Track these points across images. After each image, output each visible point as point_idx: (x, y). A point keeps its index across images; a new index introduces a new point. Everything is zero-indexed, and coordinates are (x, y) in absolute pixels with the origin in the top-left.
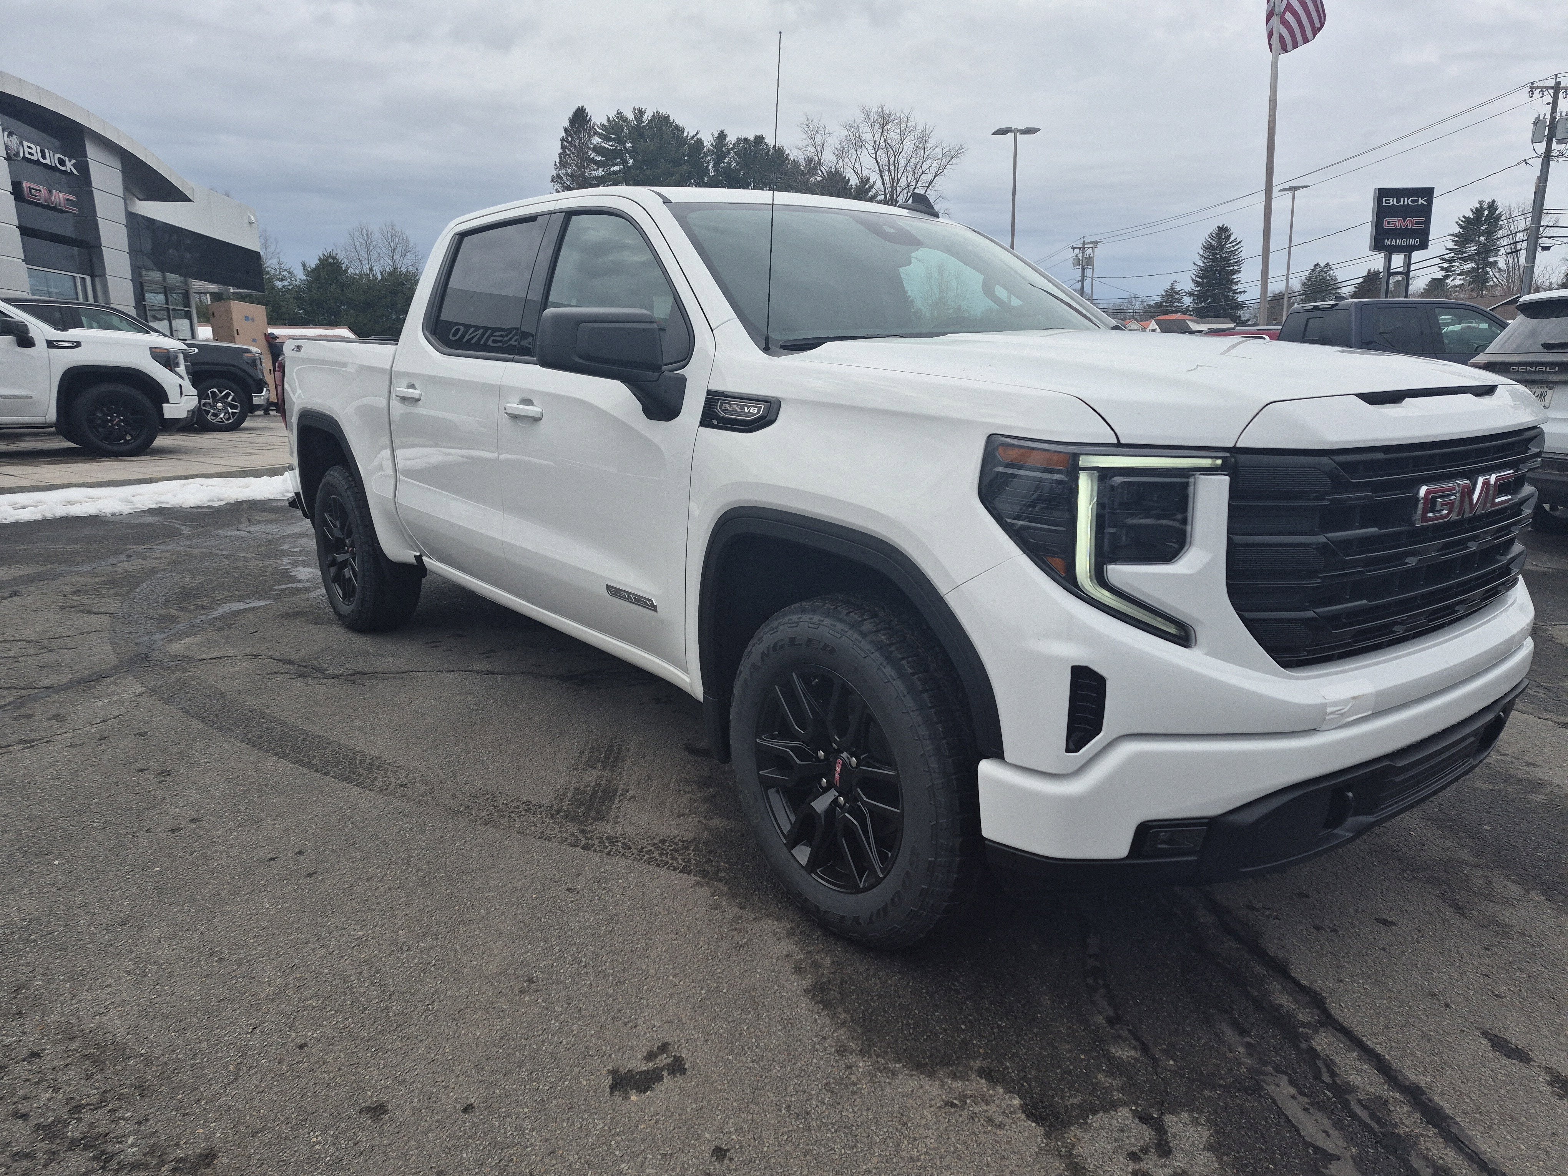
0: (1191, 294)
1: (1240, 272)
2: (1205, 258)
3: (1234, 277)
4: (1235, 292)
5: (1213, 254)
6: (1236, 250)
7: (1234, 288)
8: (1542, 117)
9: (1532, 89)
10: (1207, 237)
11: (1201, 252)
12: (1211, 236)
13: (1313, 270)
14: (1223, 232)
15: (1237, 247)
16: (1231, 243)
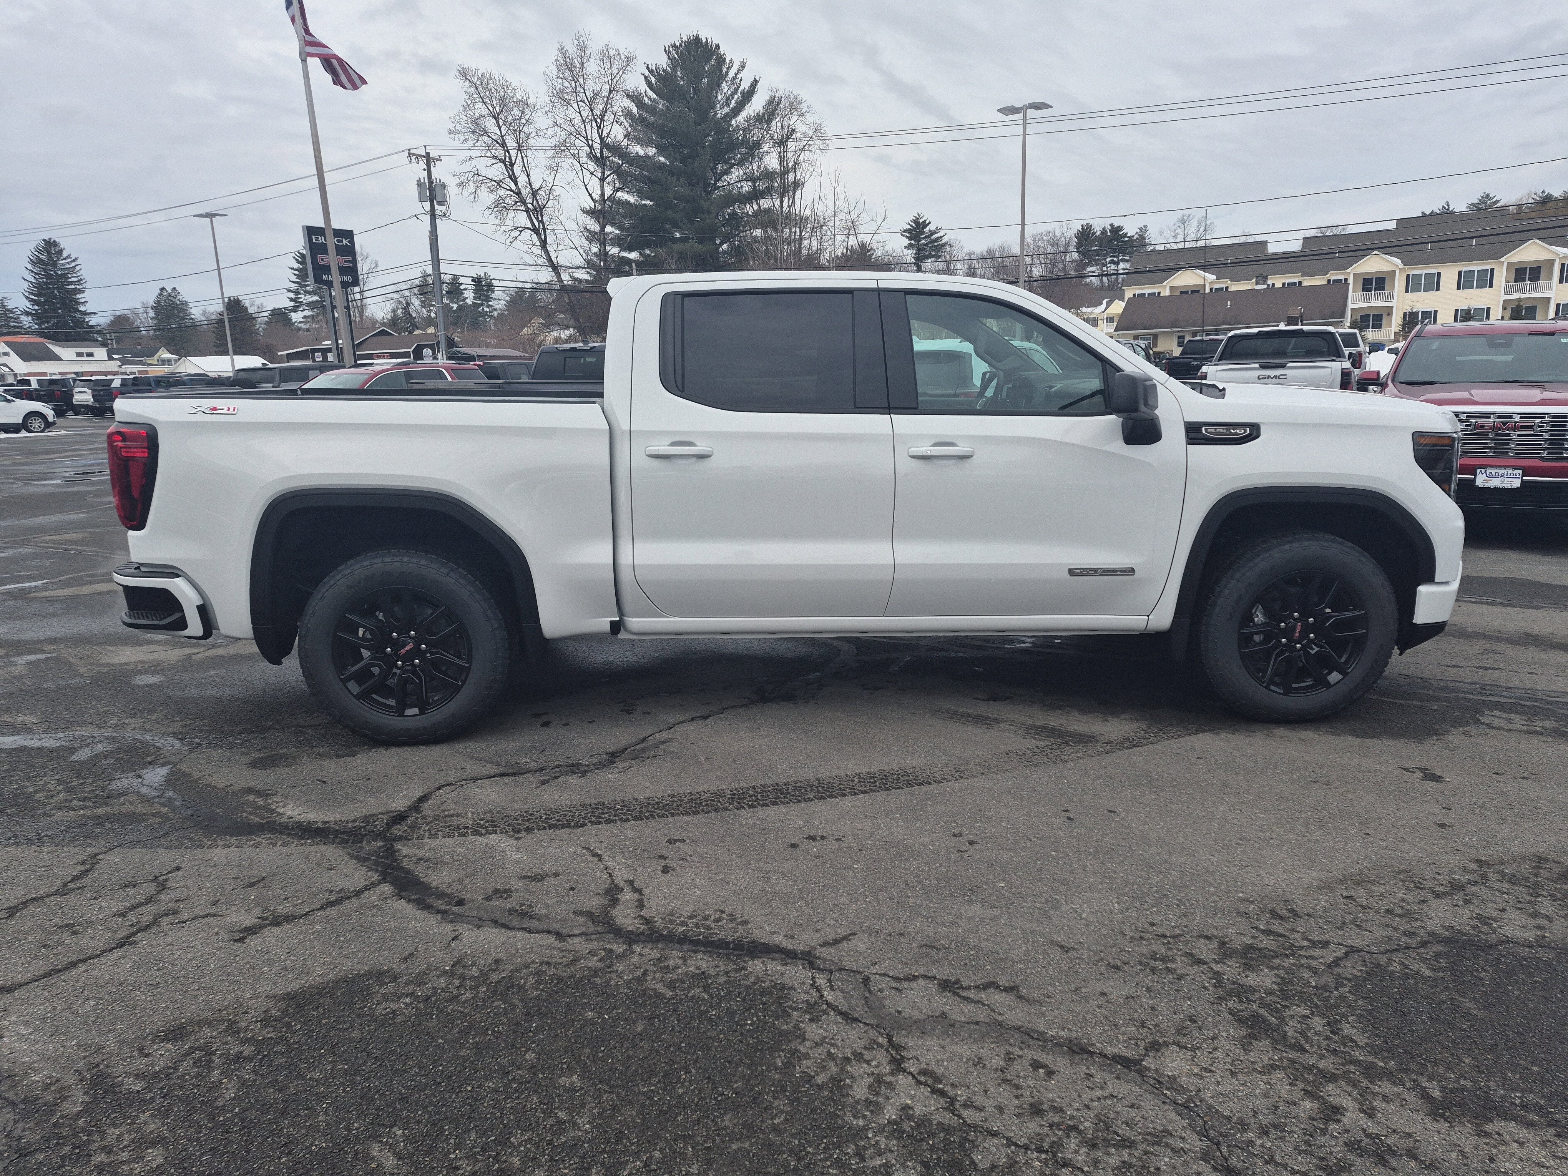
0: (27, 314)
1: (84, 292)
2: (36, 274)
3: (78, 296)
4: (85, 313)
5: (45, 270)
6: (74, 267)
7: (82, 308)
8: (422, 180)
9: (410, 155)
10: (33, 250)
11: (30, 267)
12: (37, 249)
13: (160, 294)
14: (50, 248)
15: (73, 264)
16: (64, 259)
